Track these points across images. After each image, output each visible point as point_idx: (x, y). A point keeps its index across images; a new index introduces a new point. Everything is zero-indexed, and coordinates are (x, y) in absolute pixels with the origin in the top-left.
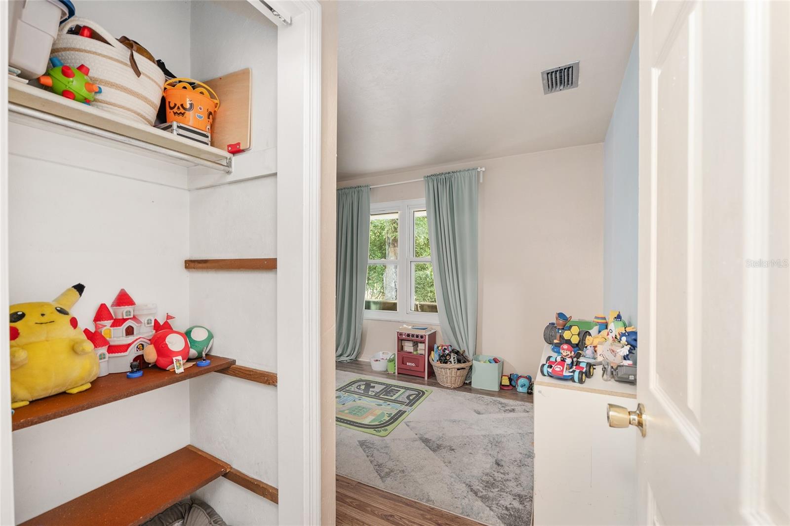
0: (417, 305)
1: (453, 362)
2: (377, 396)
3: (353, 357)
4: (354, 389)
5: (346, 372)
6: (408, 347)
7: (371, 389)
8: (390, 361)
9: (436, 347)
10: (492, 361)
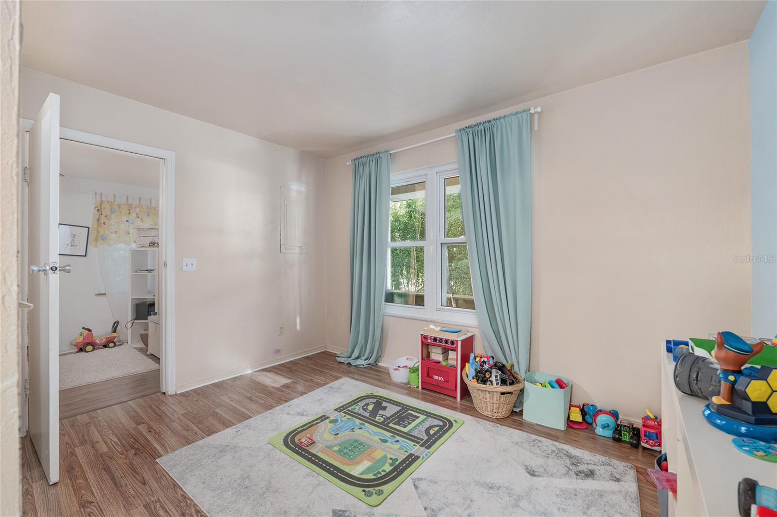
0: (450, 299)
1: (494, 383)
2: (384, 425)
3: (371, 361)
4: (359, 409)
5: (358, 382)
6: (436, 355)
7: (381, 412)
8: (414, 370)
9: (472, 356)
10: (556, 385)
